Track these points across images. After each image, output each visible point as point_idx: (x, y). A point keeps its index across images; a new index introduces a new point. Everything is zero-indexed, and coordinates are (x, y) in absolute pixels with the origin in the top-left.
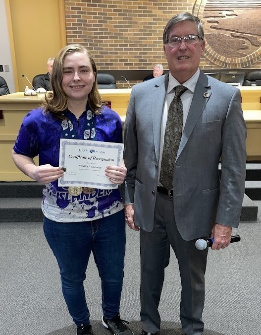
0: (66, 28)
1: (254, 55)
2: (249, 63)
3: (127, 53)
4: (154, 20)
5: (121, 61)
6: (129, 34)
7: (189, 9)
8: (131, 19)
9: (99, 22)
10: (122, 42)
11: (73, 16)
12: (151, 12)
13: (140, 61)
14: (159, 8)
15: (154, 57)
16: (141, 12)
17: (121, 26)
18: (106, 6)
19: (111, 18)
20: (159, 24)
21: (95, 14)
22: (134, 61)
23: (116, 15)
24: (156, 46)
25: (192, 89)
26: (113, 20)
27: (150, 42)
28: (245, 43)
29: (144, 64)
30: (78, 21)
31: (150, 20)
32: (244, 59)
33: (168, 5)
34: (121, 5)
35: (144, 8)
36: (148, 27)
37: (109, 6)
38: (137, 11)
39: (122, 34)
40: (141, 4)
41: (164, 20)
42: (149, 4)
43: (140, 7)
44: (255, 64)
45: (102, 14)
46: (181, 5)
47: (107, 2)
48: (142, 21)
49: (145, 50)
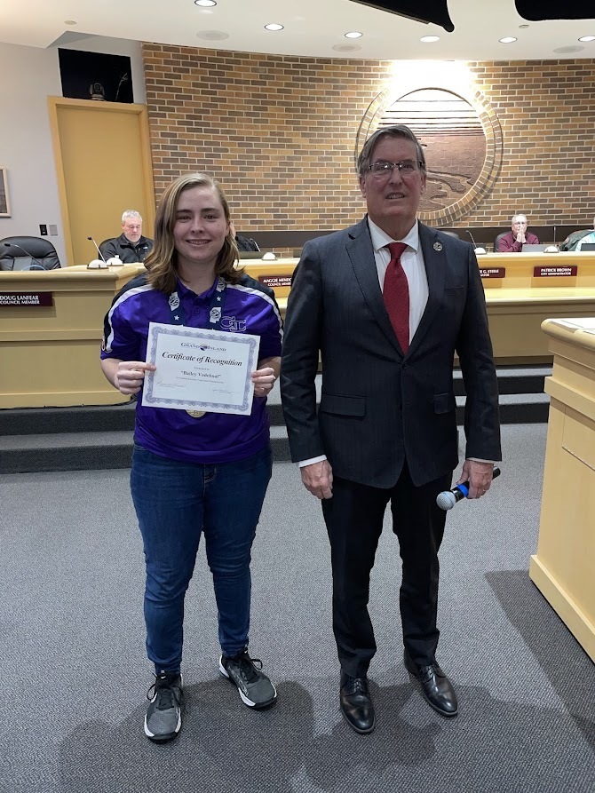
0: (153, 166)
1: (456, 206)
2: (449, 219)
3: (254, 205)
4: (295, 152)
5: (244, 216)
6: (258, 174)
7: (351, 136)
8: (259, 151)
9: (207, 156)
10: (244, 187)
11: (164, 147)
12: (290, 140)
13: (275, 216)
14: (304, 135)
15: (298, 210)
16: (274, 140)
17: (243, 163)
18: (217, 132)
19: (227, 150)
20: (304, 159)
21: (201, 143)
22: (265, 216)
23: (234, 145)
24: (300, 193)
26: (229, 153)
27: (292, 187)
28: (441, 188)
29: (283, 222)
30: (173, 154)
31: (290, 152)
32: (442, 213)
33: (316, 129)
34: (243, 130)
35: (279, 134)
36: (286, 164)
37: (223, 132)
38: (269, 140)
39: (244, 175)
40: (274, 128)
41: (312, 153)
42: (286, 128)
43: (272, 134)
44: (459, 220)
45: (211, 144)
46: (337, 130)
47: (219, 125)
48: (276, 155)
49: (282, 199)
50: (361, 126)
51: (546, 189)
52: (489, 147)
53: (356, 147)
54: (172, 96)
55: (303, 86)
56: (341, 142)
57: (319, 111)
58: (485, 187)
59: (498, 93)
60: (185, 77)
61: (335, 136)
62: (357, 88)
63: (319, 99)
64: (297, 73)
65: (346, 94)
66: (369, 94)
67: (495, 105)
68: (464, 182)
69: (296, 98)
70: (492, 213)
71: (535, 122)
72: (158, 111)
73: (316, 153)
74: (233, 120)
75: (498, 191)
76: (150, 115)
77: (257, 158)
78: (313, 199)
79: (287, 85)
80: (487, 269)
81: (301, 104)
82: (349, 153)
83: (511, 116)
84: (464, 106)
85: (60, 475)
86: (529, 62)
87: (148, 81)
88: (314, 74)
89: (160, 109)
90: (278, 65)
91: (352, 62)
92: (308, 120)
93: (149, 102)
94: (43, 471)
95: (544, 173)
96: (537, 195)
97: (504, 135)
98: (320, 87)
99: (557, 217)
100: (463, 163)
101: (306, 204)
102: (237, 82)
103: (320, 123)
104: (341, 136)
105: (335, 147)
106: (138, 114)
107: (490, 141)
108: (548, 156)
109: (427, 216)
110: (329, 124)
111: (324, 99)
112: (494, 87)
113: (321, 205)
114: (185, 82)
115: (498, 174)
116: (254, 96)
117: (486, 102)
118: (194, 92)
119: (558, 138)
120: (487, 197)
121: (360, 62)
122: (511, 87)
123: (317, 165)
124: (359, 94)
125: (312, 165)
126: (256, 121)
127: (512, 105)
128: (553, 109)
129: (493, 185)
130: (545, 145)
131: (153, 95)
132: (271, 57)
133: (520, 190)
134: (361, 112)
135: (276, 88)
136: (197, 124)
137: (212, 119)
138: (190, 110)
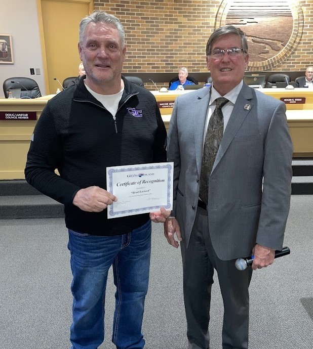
1: (274, 59)
3: (154, 57)
4: (179, 26)
5: (148, 64)
6: (156, 39)
7: (212, 17)
8: (158, 26)
9: (128, 28)
10: (149, 47)
12: (176, 19)
13: (166, 64)
14: (184, 16)
15: (180, 61)
16: (167, 19)
17: (148, 33)
18: (134, 14)
19: (139, 25)
20: (184, 30)
21: (124, 21)
23: (143, 22)
24: (181, 50)
25: (234, 101)
26: (140, 27)
27: (177, 47)
28: (265, 48)
29: (171, 67)
31: (176, 26)
33: (192, 13)
34: (148, 13)
35: (170, 16)
36: (173, 33)
37: (137, 14)
38: (164, 19)
39: (149, 40)
40: (167, 12)
41: (189, 27)
42: (174, 12)
43: (166, 15)
44: (275, 67)
45: (130, 21)
46: (204, 13)
47: (134, 10)
48: (167, 28)
49: (171, 54)
50: (218, 11)
52: (295, 24)
53: (215, 24)
56: (207, 20)
57: (194, 2)
58: (292, 47)
61: (203, 17)
68: (280, 44)
70: (296, 63)
72: (99, 2)
73: (192, 27)
74: (143, 7)
75: (300, 50)
76: (95, 4)
77: (157, 29)
78: (189, 54)
80: (294, 98)
82: (211, 27)
83: (309, 5)
89: (101, 1)
92: (187, 7)
97: (305, 16)
100: (279, 33)
101: (185, 57)
103: (194, 9)
104: (206, 17)
105: (202, 24)
106: (88, 3)
107: (296, 20)
109: (257, 64)
110: (200, 9)
113: (194, 57)
115: (300, 40)
120: (293, 53)
123: (192, 34)
125: (189, 34)
126: (156, 8)
129: (297, 46)
134: (219, 2)
136: (122, 10)
137: (130, 6)
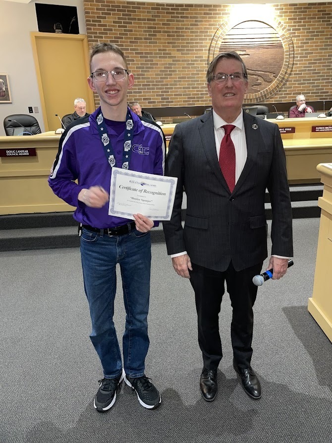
2: (263, 98)
3: (150, 92)
4: (173, 61)
5: (144, 99)
6: (151, 74)
7: (205, 50)
8: (152, 61)
10: (144, 82)
12: (170, 54)
13: (162, 99)
14: (178, 50)
15: (175, 95)
16: (161, 54)
17: (143, 68)
18: (128, 50)
19: (133, 61)
20: (178, 64)
22: (157, 99)
23: (138, 57)
24: (176, 85)
26: (135, 62)
27: (171, 81)
28: (258, 80)
29: (167, 102)
31: (170, 61)
32: (258, 94)
33: (185, 46)
34: (142, 47)
35: (164, 50)
36: (168, 68)
37: (131, 49)
38: (157, 54)
39: (144, 75)
40: (160, 46)
41: (183, 61)
42: (167, 47)
43: (159, 50)
44: (268, 98)
46: (197, 46)
47: (129, 46)
48: (162, 63)
49: (166, 88)
50: (211, 43)
51: (319, 80)
52: (286, 55)
53: (209, 57)
54: (101, 29)
55: (177, 21)
56: (200, 54)
57: (187, 36)
58: (283, 78)
59: (291, 23)
60: (108, 18)
61: (196, 50)
62: (209, 21)
63: (186, 29)
64: (174, 13)
65: (202, 25)
66: (216, 25)
67: (290, 30)
68: (272, 76)
69: (173, 28)
70: (288, 94)
71: (313, 39)
72: (93, 39)
73: (185, 61)
74: (137, 42)
76: (89, 41)
77: (151, 64)
78: (184, 88)
79: (168, 21)
80: (284, 128)
81: (176, 32)
82: (204, 61)
83: (299, 36)
84: (271, 30)
85: (44, 251)
86: (310, 4)
87: (87, 21)
88: (183, 13)
89: (95, 37)
90: (162, 9)
91: (206, 6)
92: (180, 41)
93: (88, 33)
94: (35, 249)
95: (318, 70)
96: (314, 83)
97: (295, 47)
98: (187, 21)
99: (325, 96)
100: (271, 65)
101: (180, 91)
102: (139, 19)
103: (187, 43)
104: (200, 50)
105: (196, 57)
106: (82, 40)
107: (287, 51)
108: (320, 59)
109: (250, 96)
110: (193, 43)
111: (189, 29)
112: (289, 19)
113: (189, 91)
114: (109, 21)
115: (291, 71)
116: (148, 28)
117: (284, 28)
118: (114, 26)
119: (327, 49)
120: (284, 84)
121: (210, 6)
122: (299, 19)
123: (186, 68)
124: (210, 25)
125: (183, 68)
126: (150, 43)
127: (300, 29)
128: (323, 32)
129: (288, 77)
130: (318, 53)
131: (91, 29)
132: (158, 4)
133: (304, 80)
134: (211, 36)
135: (161, 22)
137: (124, 42)
138: (112, 37)
